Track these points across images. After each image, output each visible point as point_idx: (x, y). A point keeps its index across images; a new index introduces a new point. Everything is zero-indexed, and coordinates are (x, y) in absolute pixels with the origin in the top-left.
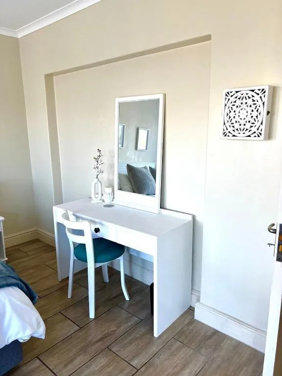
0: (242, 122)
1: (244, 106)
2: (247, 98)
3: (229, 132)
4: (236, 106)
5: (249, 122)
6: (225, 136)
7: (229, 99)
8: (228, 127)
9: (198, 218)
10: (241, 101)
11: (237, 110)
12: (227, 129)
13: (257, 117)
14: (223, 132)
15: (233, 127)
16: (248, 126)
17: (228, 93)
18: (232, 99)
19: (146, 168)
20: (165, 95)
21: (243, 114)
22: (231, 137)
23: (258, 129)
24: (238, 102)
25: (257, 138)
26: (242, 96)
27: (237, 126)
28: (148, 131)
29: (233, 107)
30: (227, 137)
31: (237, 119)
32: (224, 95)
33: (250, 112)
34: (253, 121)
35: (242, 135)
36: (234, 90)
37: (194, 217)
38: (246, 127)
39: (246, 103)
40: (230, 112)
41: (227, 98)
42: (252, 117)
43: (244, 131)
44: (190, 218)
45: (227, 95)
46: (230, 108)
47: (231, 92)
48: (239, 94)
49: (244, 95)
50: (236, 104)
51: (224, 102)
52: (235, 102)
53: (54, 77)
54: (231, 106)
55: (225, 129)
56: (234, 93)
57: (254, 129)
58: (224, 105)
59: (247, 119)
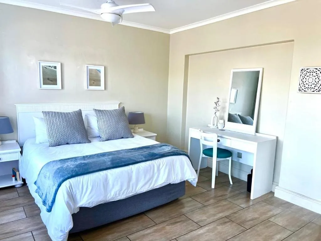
0: (310, 84)
1: (311, 76)
2: (313, 72)
3: (302, 89)
4: (306, 76)
5: (314, 84)
6: (300, 91)
7: (303, 73)
8: (302, 87)
9: (280, 138)
10: (309, 74)
11: (307, 78)
12: (301, 88)
13: (318, 82)
14: (298, 89)
15: (305, 86)
16: (313, 86)
17: (303, 69)
18: (305, 73)
19: (236, 114)
20: (263, 69)
21: (311, 80)
22: (303, 92)
23: (318, 88)
24: (308, 74)
25: (318, 92)
26: (310, 71)
27: (307, 86)
28: (237, 90)
29: (305, 76)
30: (301, 92)
31: (307, 82)
32: (300, 70)
33: (314, 79)
34: (316, 84)
35: (309, 90)
36: (306, 68)
37: (277, 138)
38: (312, 87)
39: (313, 75)
40: (303, 79)
41: (302, 72)
42: (316, 82)
43: (311, 89)
44: (275, 138)
45: (302, 70)
46: (303, 77)
47: (304, 69)
48: (309, 70)
49: (312, 71)
50: (307, 75)
51: (300, 74)
52: (306, 74)
53: (190, 56)
54: (304, 76)
55: (300, 87)
56: (306, 69)
57: (316, 88)
58: (300, 75)
59: (313, 83)
